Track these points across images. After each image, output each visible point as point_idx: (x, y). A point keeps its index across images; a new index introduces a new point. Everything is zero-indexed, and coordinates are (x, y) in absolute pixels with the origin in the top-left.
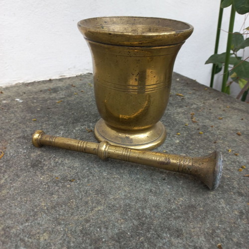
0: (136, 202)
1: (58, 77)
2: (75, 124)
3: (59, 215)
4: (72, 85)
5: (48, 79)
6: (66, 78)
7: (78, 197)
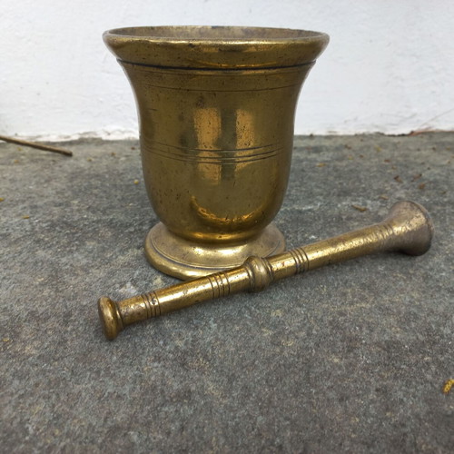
0: (428, 315)
1: (323, 133)
2: (341, 198)
3: (301, 296)
4: (346, 146)
5: (308, 134)
6: (337, 137)
7: (333, 284)
